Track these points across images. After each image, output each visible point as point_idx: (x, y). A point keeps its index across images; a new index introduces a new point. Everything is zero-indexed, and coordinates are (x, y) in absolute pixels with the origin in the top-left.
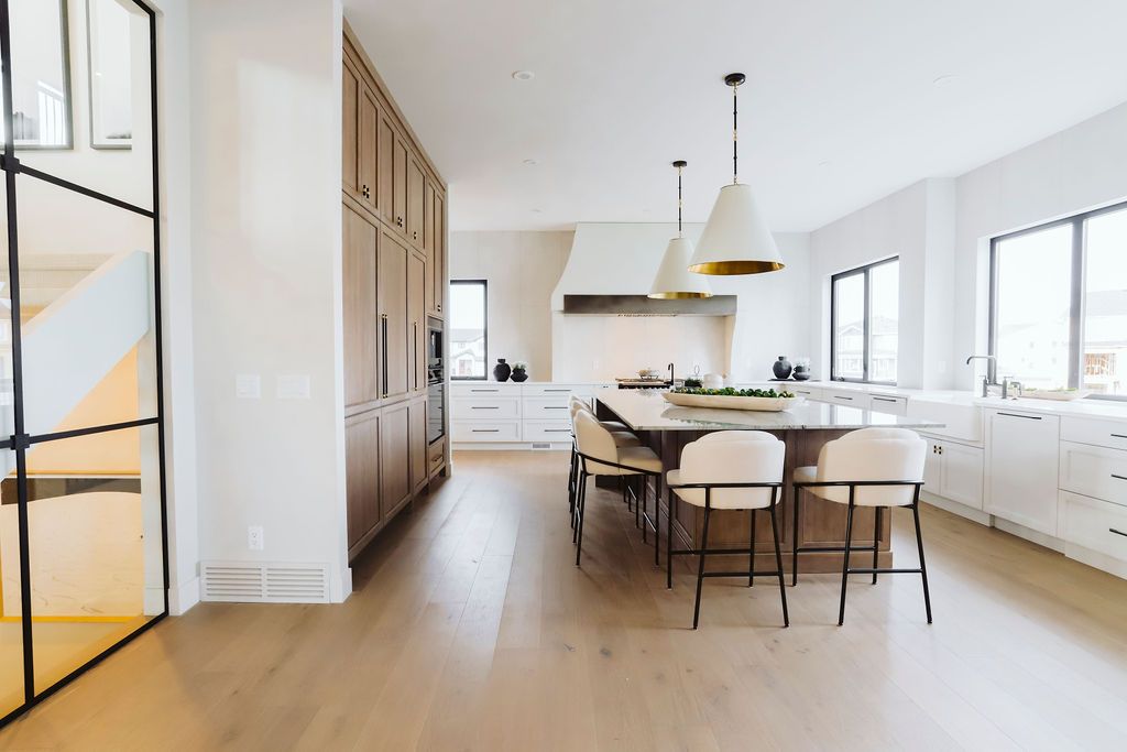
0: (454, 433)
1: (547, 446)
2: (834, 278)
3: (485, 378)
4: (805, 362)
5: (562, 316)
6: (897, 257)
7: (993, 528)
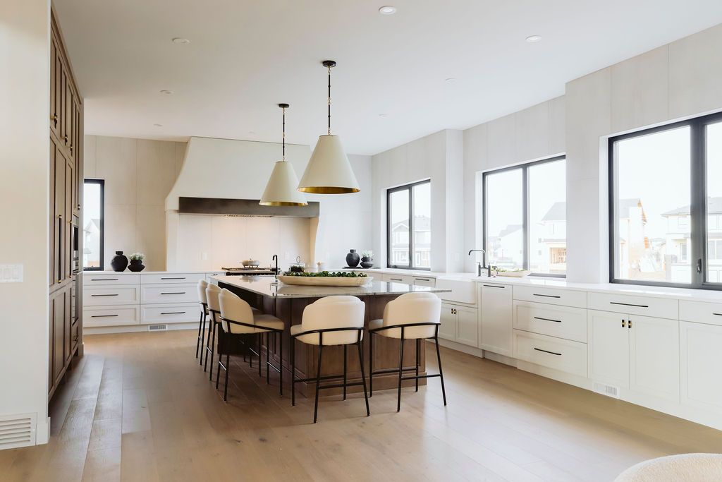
0: (87, 321)
1: (163, 326)
2: (389, 192)
3: (101, 268)
4: (369, 254)
5: (177, 215)
6: (429, 181)
7: (484, 359)
